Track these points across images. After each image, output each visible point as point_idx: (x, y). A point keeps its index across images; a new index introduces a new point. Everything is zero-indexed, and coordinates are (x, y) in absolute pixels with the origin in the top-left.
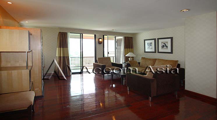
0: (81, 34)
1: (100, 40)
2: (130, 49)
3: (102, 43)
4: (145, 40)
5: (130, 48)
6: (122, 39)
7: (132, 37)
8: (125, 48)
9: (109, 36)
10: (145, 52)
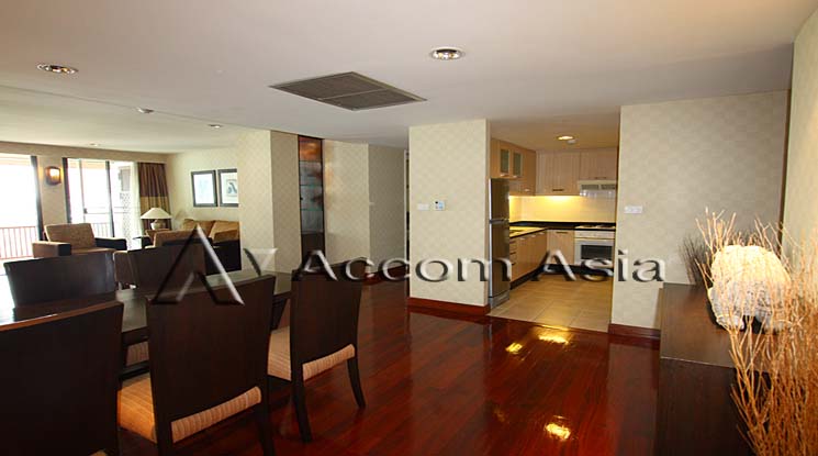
1: (54, 173)
2: (157, 200)
3: (59, 181)
4: (193, 174)
5: (156, 196)
6: (129, 170)
7: (162, 165)
8: (141, 195)
9: (84, 161)
10: (195, 205)
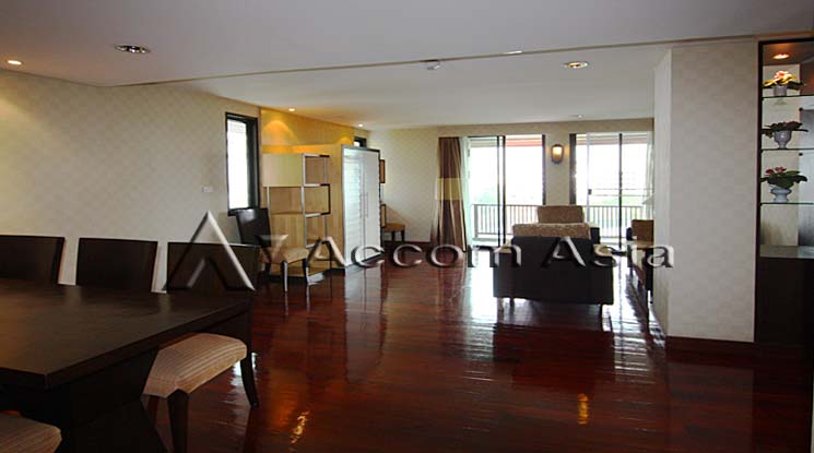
0: (501, 138)
1: (557, 152)
